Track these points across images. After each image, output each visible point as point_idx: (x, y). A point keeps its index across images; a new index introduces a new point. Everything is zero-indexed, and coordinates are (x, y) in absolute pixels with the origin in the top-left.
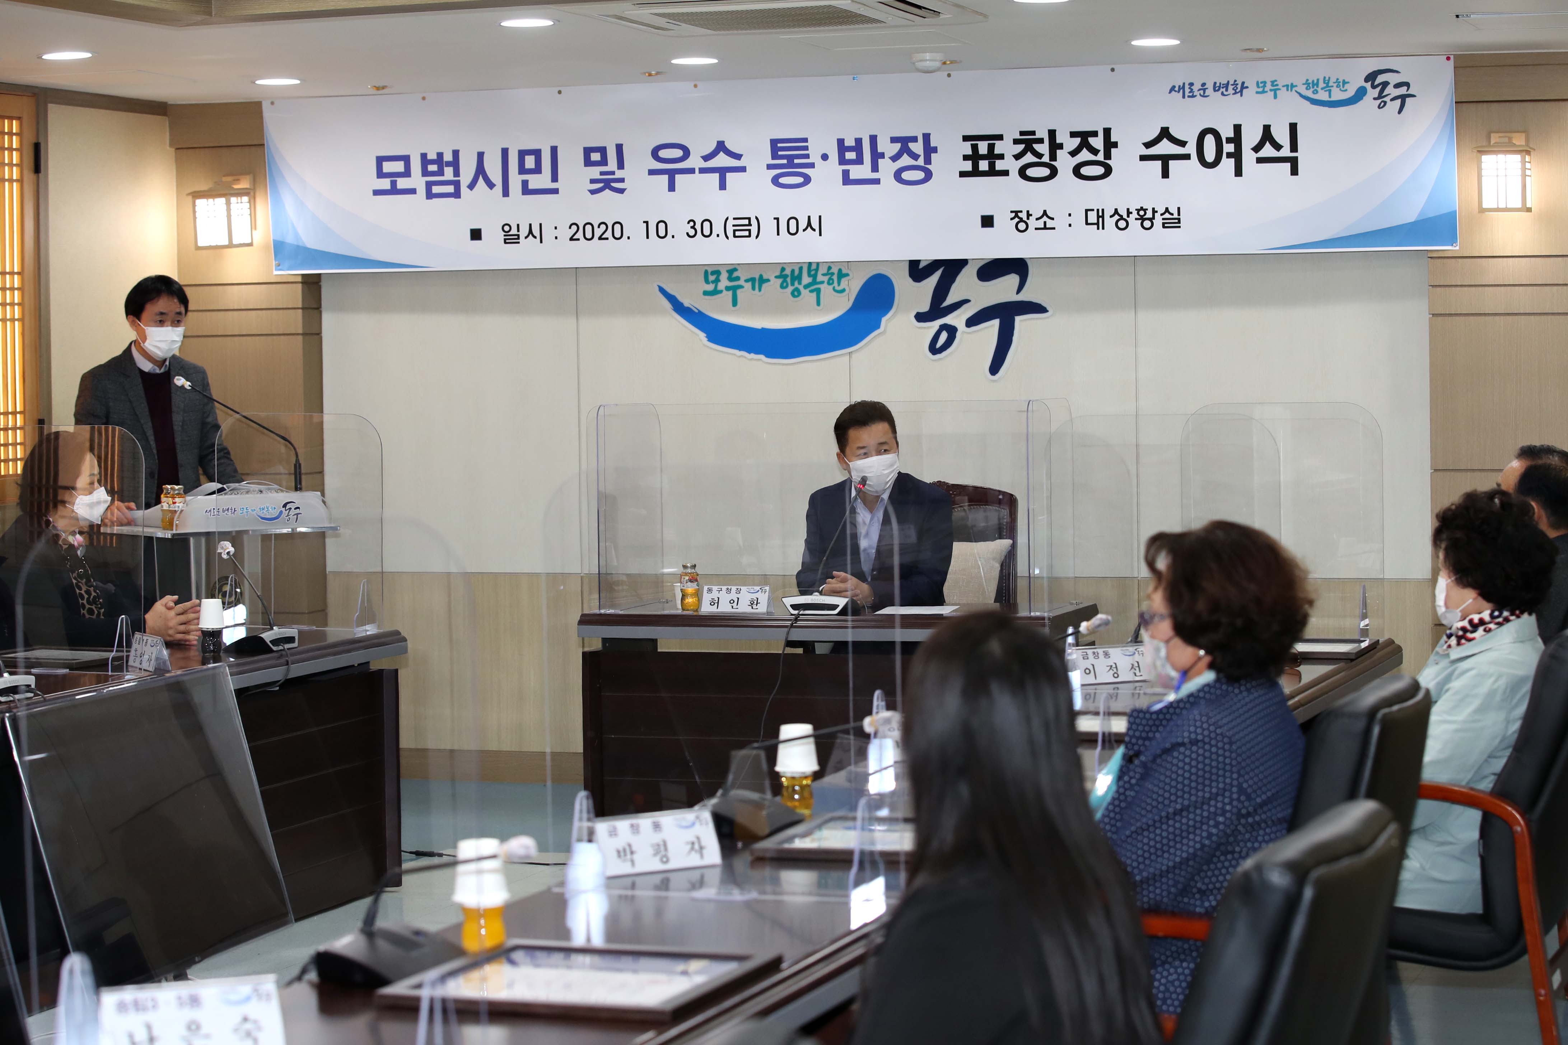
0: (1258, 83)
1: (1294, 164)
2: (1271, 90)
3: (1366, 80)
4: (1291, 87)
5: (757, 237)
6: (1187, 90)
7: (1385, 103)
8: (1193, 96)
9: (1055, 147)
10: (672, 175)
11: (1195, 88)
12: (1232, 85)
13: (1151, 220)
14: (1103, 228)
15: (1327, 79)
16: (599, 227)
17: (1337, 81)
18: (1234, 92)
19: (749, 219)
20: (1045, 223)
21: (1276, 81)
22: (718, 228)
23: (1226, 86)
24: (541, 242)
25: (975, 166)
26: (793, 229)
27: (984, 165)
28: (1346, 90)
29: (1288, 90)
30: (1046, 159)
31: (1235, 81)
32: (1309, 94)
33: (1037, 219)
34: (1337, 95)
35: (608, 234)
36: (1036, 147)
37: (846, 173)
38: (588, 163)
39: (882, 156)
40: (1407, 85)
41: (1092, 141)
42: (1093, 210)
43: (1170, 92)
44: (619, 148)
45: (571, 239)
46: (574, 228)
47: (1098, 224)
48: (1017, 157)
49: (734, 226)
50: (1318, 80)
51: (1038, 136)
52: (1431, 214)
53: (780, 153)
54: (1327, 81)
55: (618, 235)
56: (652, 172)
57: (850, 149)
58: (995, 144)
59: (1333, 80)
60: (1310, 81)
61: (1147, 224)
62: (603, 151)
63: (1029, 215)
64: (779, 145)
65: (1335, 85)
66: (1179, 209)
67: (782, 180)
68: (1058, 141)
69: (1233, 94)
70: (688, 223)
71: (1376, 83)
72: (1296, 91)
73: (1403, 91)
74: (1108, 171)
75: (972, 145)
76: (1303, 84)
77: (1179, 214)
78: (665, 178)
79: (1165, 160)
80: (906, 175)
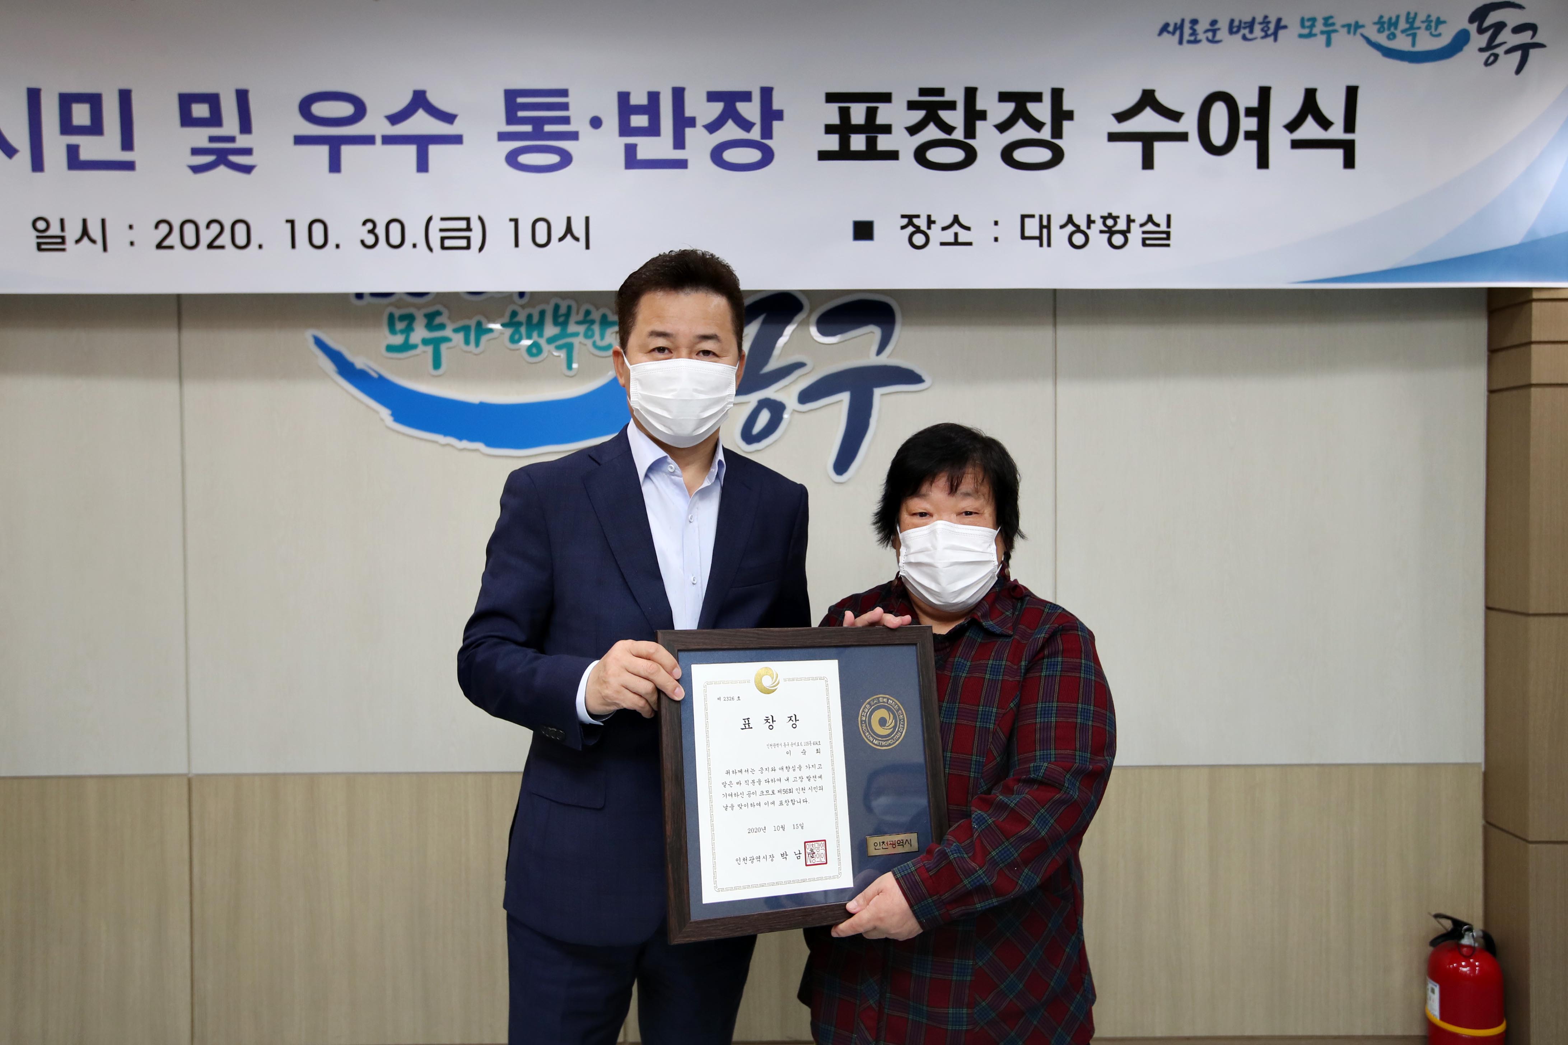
0: (1302, 20)
1: (1349, 150)
2: (1322, 33)
3: (1472, 20)
4: (1354, 28)
5: (481, 249)
6: (1187, 31)
7: (1496, 56)
8: (1196, 41)
9: (973, 116)
10: (335, 145)
11: (1200, 28)
12: (1260, 23)
13: (1124, 233)
14: (1049, 245)
15: (1412, 15)
16: (208, 226)
17: (1428, 20)
18: (1263, 34)
19: (468, 220)
20: (956, 235)
21: (1331, 17)
22: (415, 233)
23: (1251, 25)
24: (105, 249)
25: (845, 142)
26: (541, 238)
27: (858, 142)
28: (1439, 35)
29: (1349, 32)
30: (958, 135)
31: (1266, 17)
32: (1382, 39)
33: (944, 229)
34: (1426, 43)
35: (225, 239)
36: (944, 115)
37: (630, 150)
38: (187, 120)
39: (692, 122)
40: (1533, 28)
41: (1033, 108)
42: (1033, 216)
43: (1161, 33)
44: (242, 97)
45: (159, 246)
46: (164, 228)
47: (1040, 238)
48: (913, 130)
49: (441, 230)
50: (1398, 17)
51: (947, 97)
52: (1543, 234)
53: (521, 114)
54: (1411, 19)
55: (241, 240)
56: (300, 140)
57: (639, 110)
58: (877, 108)
59: (1422, 17)
60: (1385, 19)
61: (1118, 239)
62: (213, 100)
63: (930, 222)
64: (520, 100)
65: (1424, 26)
66: (1169, 217)
67: (524, 159)
68: (980, 106)
69: (1263, 38)
70: (364, 223)
71: (1487, 23)
72: (1362, 35)
73: (1525, 37)
74: (1058, 156)
75: (840, 109)
76: (1375, 23)
77: (1169, 226)
78: (323, 151)
79: (1148, 140)
80: (730, 155)
